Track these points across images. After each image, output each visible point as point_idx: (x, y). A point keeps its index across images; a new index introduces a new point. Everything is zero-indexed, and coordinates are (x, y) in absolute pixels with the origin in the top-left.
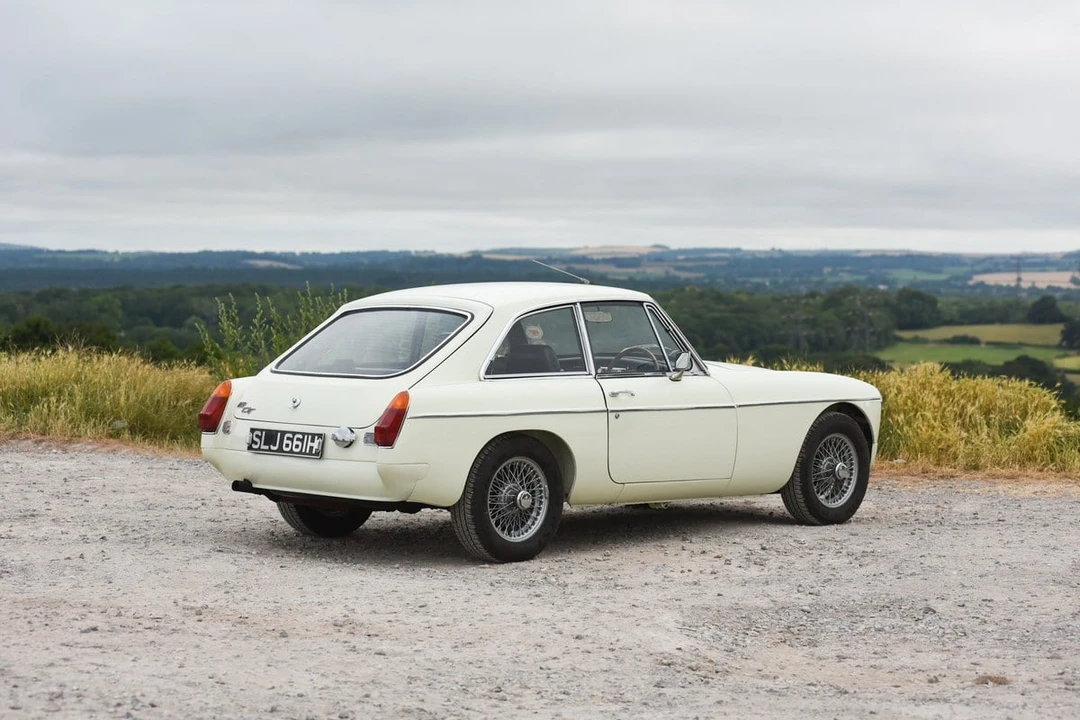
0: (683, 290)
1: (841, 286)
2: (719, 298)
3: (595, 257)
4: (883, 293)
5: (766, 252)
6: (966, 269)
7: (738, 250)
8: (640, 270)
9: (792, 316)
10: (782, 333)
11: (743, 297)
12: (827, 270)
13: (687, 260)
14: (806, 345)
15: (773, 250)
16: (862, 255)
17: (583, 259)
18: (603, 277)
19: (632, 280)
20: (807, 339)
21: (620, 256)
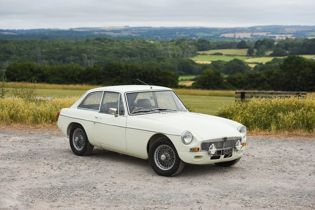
0: (133, 39)
1: (182, 38)
2: (144, 42)
3: (107, 30)
4: (194, 40)
5: (159, 28)
6: (219, 32)
7: (151, 27)
8: (121, 34)
9: (166, 47)
10: (163, 52)
11: (152, 42)
12: (177, 33)
13: (135, 30)
14: (171, 56)
15: (161, 27)
16: (188, 28)
17: (104, 31)
18: (110, 36)
19: (118, 37)
20: (171, 54)
21: (115, 29)
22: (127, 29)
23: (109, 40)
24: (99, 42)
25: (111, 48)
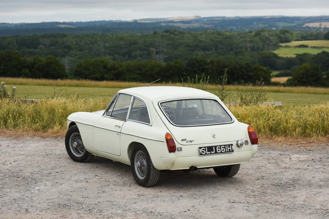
0: (207, 31)
1: (260, 29)
2: (219, 34)
3: (176, 21)
4: (275, 31)
5: (234, 18)
6: (303, 21)
7: (224, 17)
8: (191, 24)
9: (244, 39)
10: (241, 45)
11: (228, 33)
12: (255, 23)
13: (207, 21)
14: (249, 49)
15: (236, 17)
16: (266, 18)
17: (172, 22)
18: (179, 27)
19: (188, 28)
20: (250, 47)
21: (184, 20)
22: (198, 20)
23: (179, 32)
24: (168, 34)
25: (182, 41)
